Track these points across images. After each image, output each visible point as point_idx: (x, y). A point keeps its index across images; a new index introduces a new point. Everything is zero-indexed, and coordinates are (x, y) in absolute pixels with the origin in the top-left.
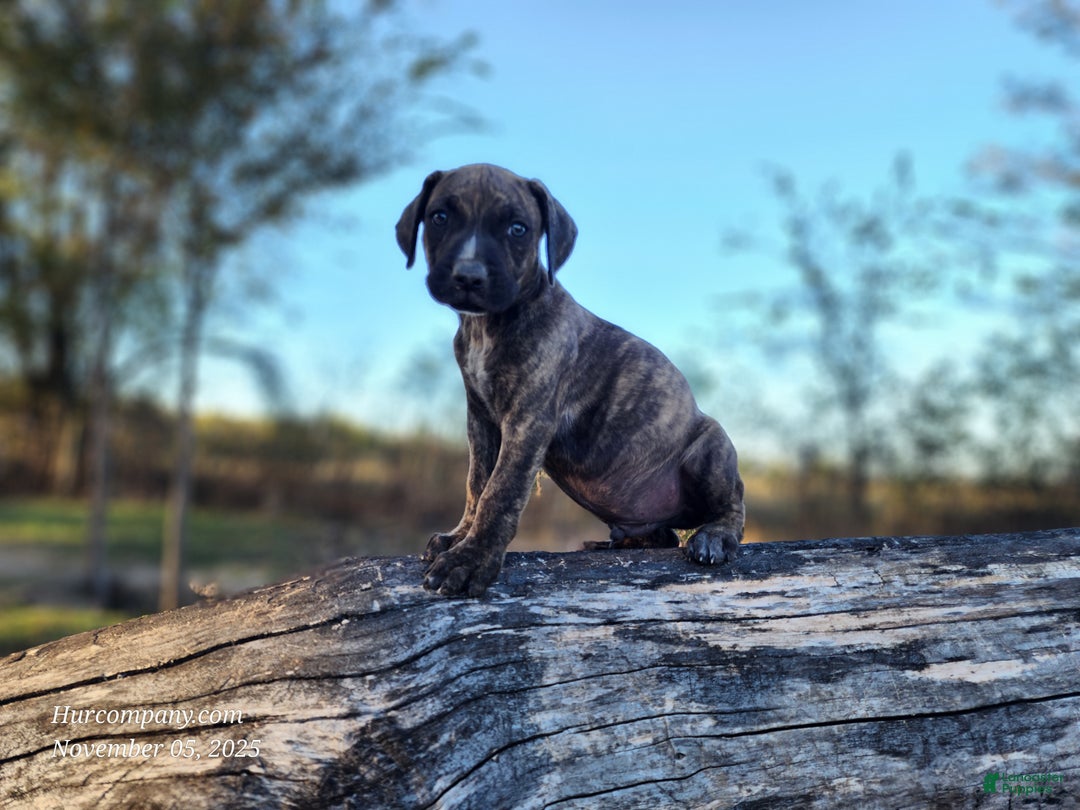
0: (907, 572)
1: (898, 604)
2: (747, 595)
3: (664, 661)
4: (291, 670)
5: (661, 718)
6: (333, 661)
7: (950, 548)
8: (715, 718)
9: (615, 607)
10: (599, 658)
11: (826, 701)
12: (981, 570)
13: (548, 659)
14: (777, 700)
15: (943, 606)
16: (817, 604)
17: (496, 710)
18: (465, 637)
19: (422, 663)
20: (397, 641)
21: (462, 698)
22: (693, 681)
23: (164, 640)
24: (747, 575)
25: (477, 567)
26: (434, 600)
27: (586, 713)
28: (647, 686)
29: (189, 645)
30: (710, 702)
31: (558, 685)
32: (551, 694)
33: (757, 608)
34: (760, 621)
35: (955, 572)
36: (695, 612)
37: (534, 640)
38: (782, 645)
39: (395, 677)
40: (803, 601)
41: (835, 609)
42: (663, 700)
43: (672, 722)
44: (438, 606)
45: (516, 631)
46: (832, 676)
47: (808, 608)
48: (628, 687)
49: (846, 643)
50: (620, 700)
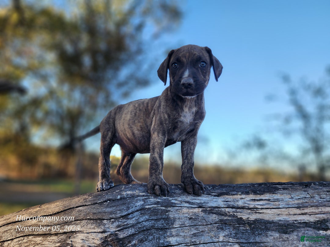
0: (321, 194)
1: (317, 205)
2: (254, 200)
3: (220, 222)
4: (89, 216)
5: (218, 243)
6: (102, 214)
8: (239, 245)
9: (203, 202)
10: (195, 219)
11: (285, 241)
13: (176, 218)
14: (264, 239)
16: (283, 204)
17: (154, 234)
18: (147, 209)
19: (130, 216)
20: (123, 208)
21: (142, 229)
22: (231, 230)
23: (57, 206)
24: (255, 193)
26: (138, 196)
27: (189, 239)
28: (213, 231)
29: (62, 208)
30: (237, 239)
31: (179, 228)
32: (176, 231)
33: (258, 205)
34: (259, 209)
36: (233, 205)
37: (172, 212)
38: (268, 219)
40: (277, 203)
41: (290, 206)
42: (219, 237)
43: (222, 245)
44: (139, 198)
45: (165, 208)
46: (288, 231)
47: (279, 206)
48: (206, 230)
49: (294, 219)
50: (202, 235)
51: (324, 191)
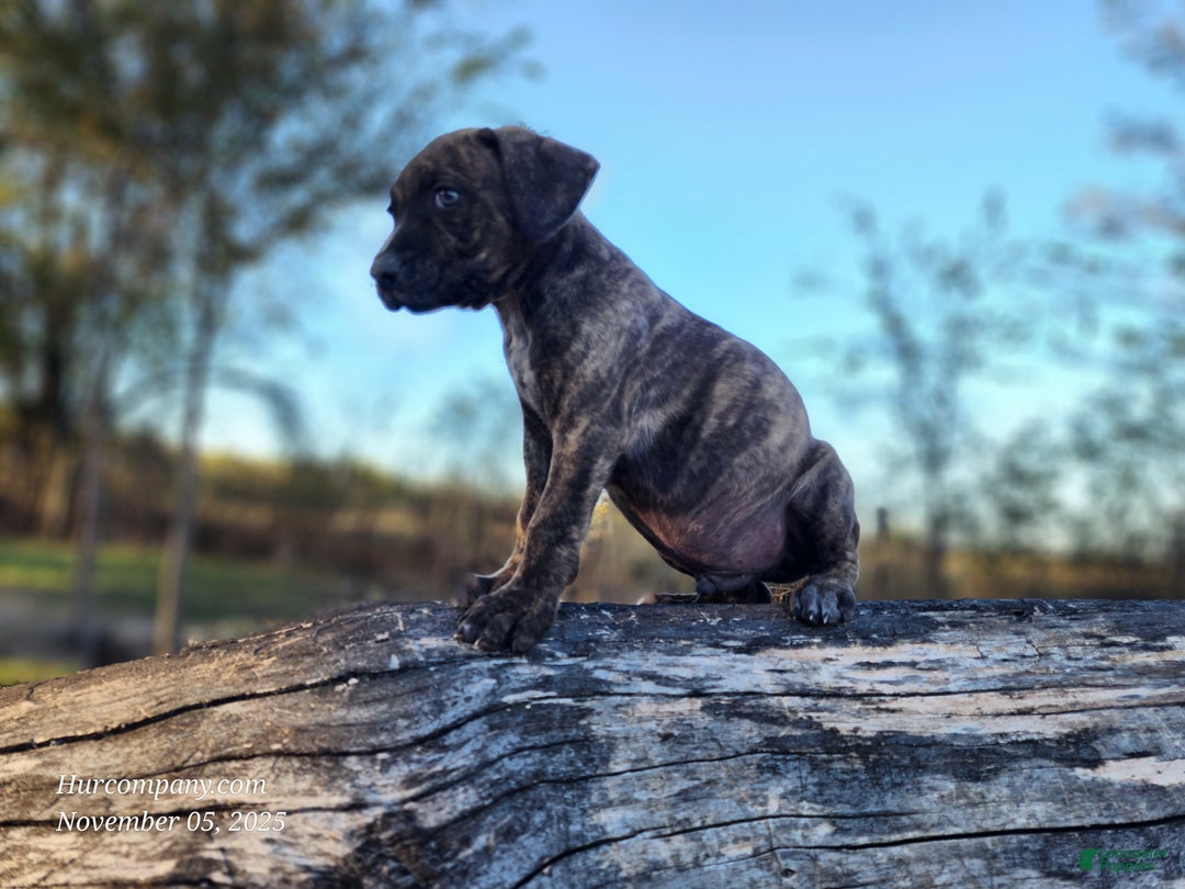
0: (1068, 643)
1: (1060, 683)
2: (868, 665)
3: (765, 746)
4: (278, 742)
5: (763, 821)
6: (334, 732)
7: (1117, 614)
8: (833, 824)
9: (702, 675)
10: (681, 740)
11: (975, 805)
12: (1160, 644)
13: (616, 739)
14: (913, 803)
15: (1115, 686)
16: (959, 679)
17: (549, 805)
18: (510, 706)
19: (452, 739)
20: (420, 709)
21: (505, 788)
22: (804, 774)
23: (116, 698)
24: (867, 640)
25: (524, 614)
26: (470, 658)
27: (666, 812)
28: (744, 778)
29: (147, 706)
30: (825, 803)
31: (629, 774)
32: (620, 785)
33: (883, 682)
34: (887, 699)
35: (1128, 645)
36: (803, 685)
37: (599, 714)
38: (916, 730)
39: (415, 757)
40: (939, 675)
41: (981, 686)
42: (766, 798)
43: (778, 827)
44: (474, 664)
45: (576, 701)
46: (982, 772)
47: (947, 684)
48: (720, 779)
49: (998, 730)
50: (710, 796)
51: (1076, 635)
